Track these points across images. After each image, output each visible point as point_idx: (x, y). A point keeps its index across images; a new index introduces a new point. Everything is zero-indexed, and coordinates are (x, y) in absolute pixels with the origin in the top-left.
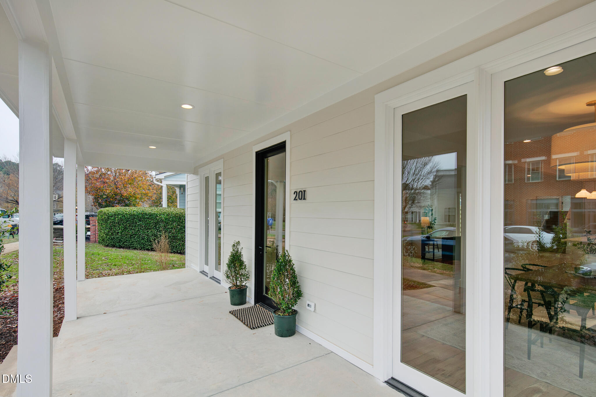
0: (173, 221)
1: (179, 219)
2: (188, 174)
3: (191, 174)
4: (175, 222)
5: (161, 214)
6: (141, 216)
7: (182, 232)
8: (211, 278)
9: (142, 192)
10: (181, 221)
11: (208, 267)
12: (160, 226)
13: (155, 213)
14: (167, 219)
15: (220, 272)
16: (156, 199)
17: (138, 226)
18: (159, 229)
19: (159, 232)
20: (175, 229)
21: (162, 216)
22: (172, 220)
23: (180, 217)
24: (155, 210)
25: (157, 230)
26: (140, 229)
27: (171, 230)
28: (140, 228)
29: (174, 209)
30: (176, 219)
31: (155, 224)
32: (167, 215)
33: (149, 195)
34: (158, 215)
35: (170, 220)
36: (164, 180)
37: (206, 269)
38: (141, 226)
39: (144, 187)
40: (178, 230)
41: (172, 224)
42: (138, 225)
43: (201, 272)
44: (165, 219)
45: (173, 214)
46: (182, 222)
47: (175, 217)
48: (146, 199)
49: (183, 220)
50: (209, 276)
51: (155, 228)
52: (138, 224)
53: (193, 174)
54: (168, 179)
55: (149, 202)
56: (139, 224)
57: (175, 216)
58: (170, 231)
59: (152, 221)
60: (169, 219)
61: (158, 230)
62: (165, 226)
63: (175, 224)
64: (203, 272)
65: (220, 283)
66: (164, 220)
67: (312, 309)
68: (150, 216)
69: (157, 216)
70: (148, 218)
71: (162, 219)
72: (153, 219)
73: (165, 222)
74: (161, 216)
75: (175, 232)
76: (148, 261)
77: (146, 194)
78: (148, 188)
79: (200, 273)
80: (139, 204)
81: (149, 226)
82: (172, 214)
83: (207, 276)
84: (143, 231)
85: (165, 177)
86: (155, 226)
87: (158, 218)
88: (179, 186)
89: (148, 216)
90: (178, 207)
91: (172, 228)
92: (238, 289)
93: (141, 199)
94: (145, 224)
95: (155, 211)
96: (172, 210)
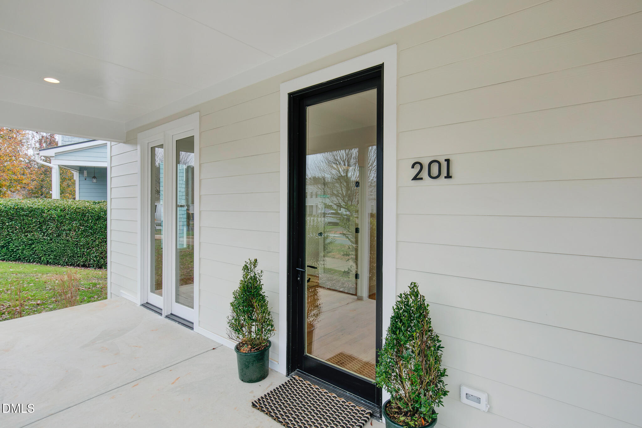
0: (72, 219)
1: (82, 216)
2: (113, 143)
3: (120, 142)
4: (75, 220)
5: (51, 209)
6: (12, 212)
7: (87, 236)
8: (167, 317)
9: (11, 177)
10: (86, 218)
11: (162, 298)
12: (50, 228)
13: (40, 207)
14: (61, 216)
15: (193, 308)
16: (35, 188)
17: (8, 229)
18: (47, 231)
19: (46, 236)
20: (75, 231)
21: (53, 212)
22: (70, 217)
23: (83, 213)
24: (37, 203)
25: (42, 234)
26: (12, 232)
27: (68, 232)
28: (10, 231)
29: (73, 202)
30: (76, 216)
31: (40, 224)
32: (61, 210)
33: (24, 182)
34: (46, 211)
35: (67, 217)
36: (54, 158)
37: (155, 299)
38: (13, 228)
39: (15, 170)
40: (80, 232)
41: (70, 223)
42: (7, 226)
43: (143, 305)
44: (58, 217)
45: (72, 209)
46: (87, 221)
47: (74, 213)
48: (18, 188)
49: (88, 217)
50: (165, 313)
51: (40, 231)
52: (7, 224)
53: (124, 143)
54: (60, 157)
55: (24, 192)
56: (9, 225)
57: (76, 212)
58: (66, 233)
59: (34, 220)
60: (65, 216)
61: (44, 233)
62: (57, 227)
63: (76, 224)
64: (147, 305)
65: (192, 328)
66: (55, 218)
67: (483, 406)
68: (30, 212)
69: (44, 213)
70: (26, 216)
71: (53, 216)
72: (36, 216)
73: (58, 220)
74: (50, 212)
75: (76, 235)
76: (29, 283)
77: (19, 181)
78: (22, 172)
79: (142, 308)
80: (6, 195)
81: (29, 227)
82: (69, 209)
83: (161, 314)
84: (18, 236)
85: (55, 153)
86: (39, 228)
87: (45, 215)
88: (79, 169)
89: (26, 212)
90: (77, 198)
91: (70, 230)
92: (256, 349)
93: (9, 187)
94: (21, 225)
95: (39, 204)
96: (69, 202)
